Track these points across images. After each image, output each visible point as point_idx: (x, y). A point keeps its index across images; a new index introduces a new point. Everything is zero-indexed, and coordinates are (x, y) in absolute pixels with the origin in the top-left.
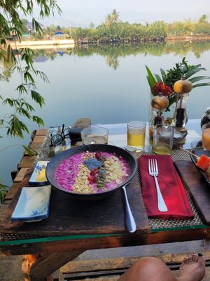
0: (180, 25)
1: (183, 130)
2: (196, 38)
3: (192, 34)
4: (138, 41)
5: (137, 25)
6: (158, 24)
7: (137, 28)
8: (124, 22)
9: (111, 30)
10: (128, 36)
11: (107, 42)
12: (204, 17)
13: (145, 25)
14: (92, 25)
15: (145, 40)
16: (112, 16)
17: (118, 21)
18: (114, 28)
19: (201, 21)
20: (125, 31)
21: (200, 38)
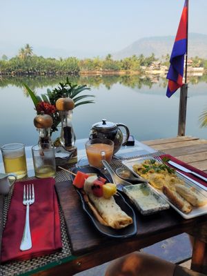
0: (91, 62)
1: (72, 149)
2: (105, 73)
3: (101, 69)
4: (54, 73)
5: (51, 59)
6: (71, 59)
7: (52, 62)
8: (38, 56)
9: (26, 63)
10: (43, 69)
11: (23, 74)
12: (110, 56)
13: (59, 60)
14: (5, 57)
15: (61, 73)
16: (25, 50)
17: (32, 55)
18: (29, 61)
19: (107, 59)
20: (40, 64)
21: (108, 73)
